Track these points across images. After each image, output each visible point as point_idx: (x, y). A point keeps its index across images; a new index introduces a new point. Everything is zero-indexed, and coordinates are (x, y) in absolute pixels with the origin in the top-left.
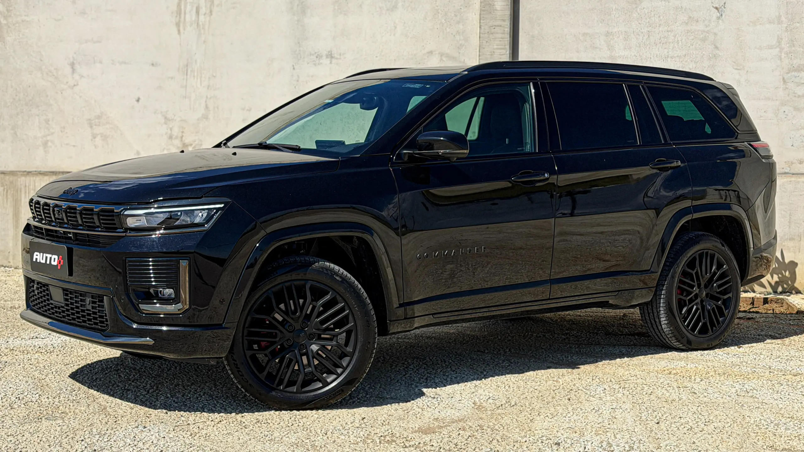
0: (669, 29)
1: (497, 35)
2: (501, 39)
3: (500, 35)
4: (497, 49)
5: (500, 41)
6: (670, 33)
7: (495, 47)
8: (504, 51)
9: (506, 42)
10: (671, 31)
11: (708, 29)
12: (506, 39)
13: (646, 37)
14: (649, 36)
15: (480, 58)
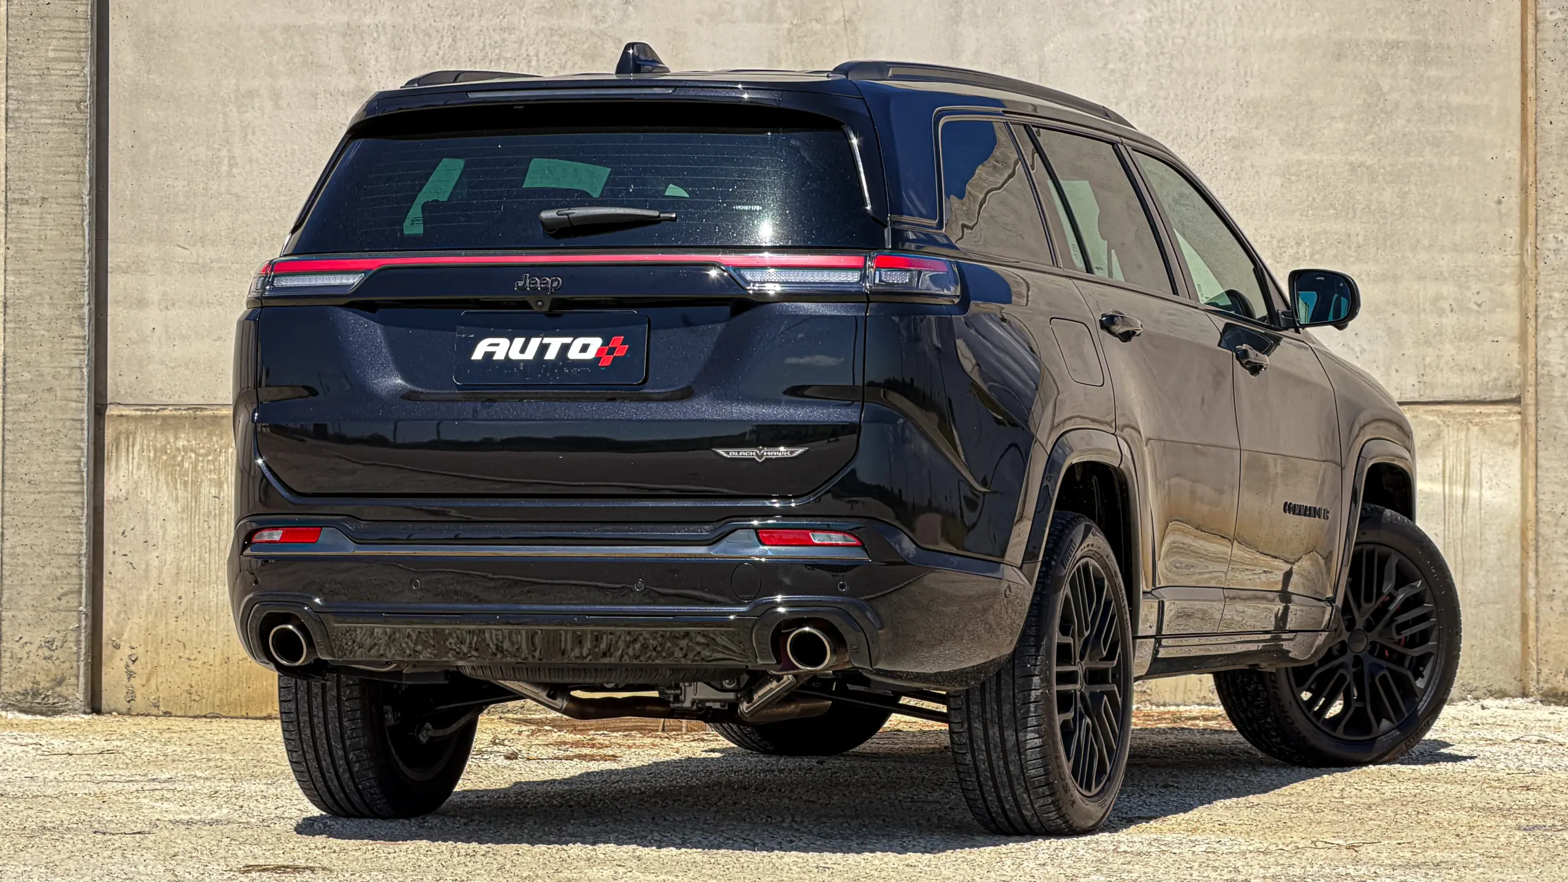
0: (505, 23)
1: (55, 23)
2: (68, 35)
3: (66, 24)
4: (55, 60)
5: (65, 38)
6: (506, 35)
7: (51, 54)
8: (77, 67)
9: (82, 42)
10: (511, 29)
11: (603, 26)
12: (83, 35)
13: (448, 41)
14: (454, 40)
15: (10, 83)
